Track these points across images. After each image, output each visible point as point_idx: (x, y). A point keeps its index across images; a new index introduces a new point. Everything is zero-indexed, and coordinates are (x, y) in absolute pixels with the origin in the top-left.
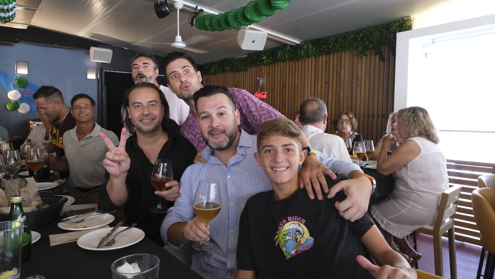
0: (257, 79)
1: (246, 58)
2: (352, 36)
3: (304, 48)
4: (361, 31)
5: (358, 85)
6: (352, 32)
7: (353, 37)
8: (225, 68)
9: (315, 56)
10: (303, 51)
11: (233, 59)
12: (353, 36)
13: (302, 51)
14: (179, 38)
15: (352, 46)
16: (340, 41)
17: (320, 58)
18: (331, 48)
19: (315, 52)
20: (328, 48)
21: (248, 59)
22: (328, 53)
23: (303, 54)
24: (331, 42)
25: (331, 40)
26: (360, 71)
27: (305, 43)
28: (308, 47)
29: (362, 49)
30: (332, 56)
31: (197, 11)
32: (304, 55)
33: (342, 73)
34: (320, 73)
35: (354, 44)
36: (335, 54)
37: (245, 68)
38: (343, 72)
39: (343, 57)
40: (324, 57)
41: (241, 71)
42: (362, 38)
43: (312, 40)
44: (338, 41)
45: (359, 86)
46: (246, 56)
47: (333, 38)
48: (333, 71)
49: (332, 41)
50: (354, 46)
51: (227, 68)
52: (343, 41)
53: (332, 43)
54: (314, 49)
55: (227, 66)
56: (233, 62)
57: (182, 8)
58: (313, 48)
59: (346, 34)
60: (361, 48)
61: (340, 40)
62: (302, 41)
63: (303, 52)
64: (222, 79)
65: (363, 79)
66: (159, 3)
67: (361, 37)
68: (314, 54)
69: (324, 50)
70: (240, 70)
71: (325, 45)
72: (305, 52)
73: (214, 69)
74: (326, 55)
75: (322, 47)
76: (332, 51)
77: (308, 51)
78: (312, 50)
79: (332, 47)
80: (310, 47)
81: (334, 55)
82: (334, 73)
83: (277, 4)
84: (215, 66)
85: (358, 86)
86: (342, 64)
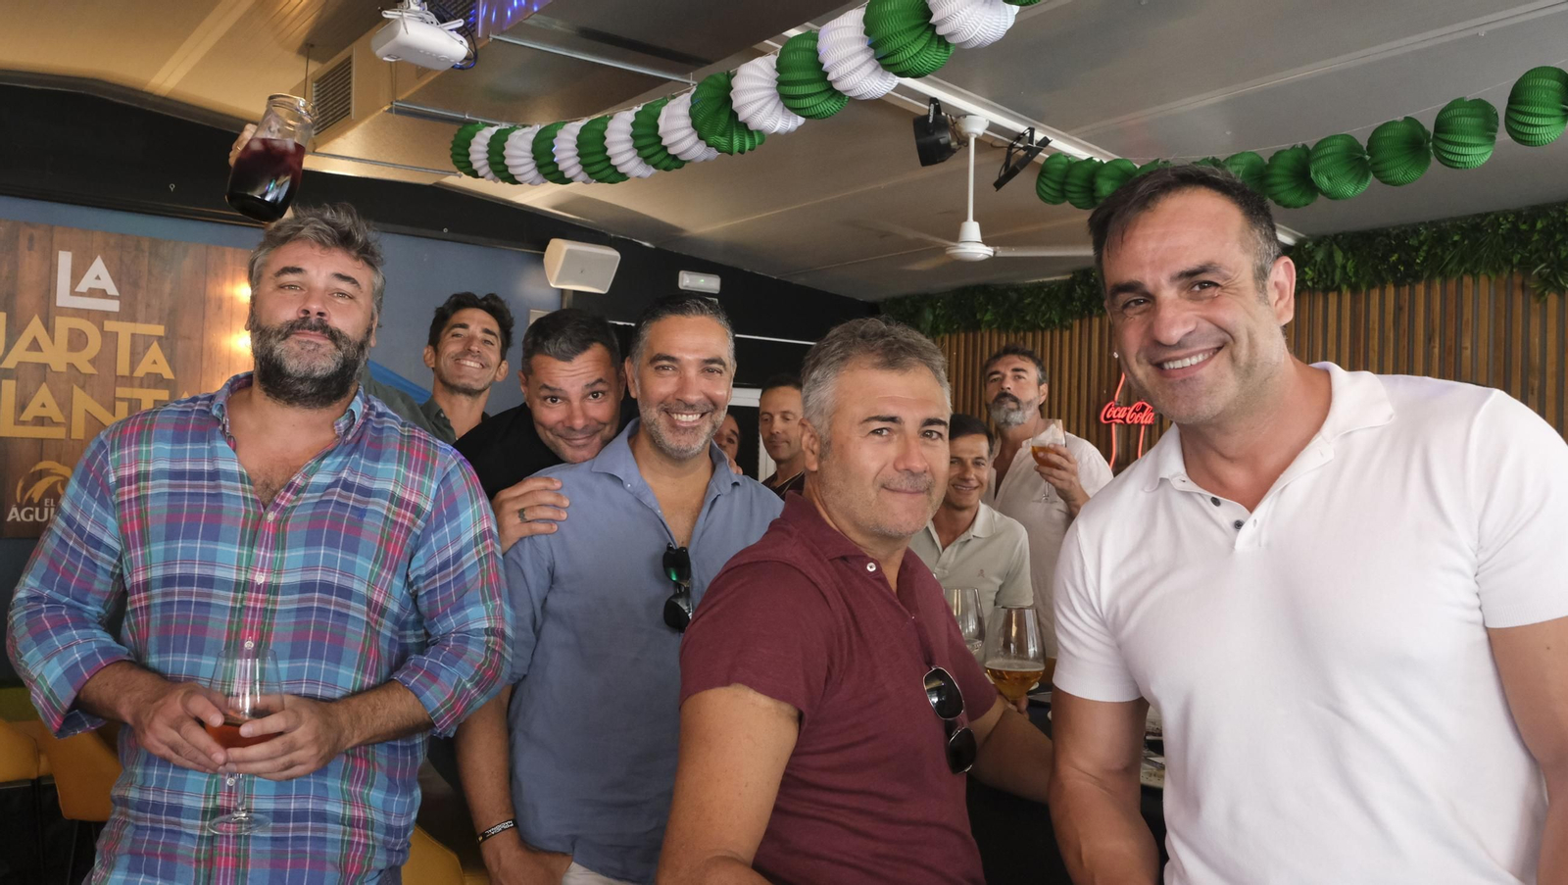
0: (1111, 357)
1: (1069, 286)
2: (1506, 226)
3: (1316, 261)
4: (1538, 211)
5: (1533, 390)
6: (1505, 214)
7: (1509, 229)
8: (978, 316)
9: (1355, 289)
10: (1314, 271)
11: (1017, 289)
12: (1508, 226)
13: (1307, 269)
14: (972, 229)
15: (1508, 261)
16: (1456, 241)
17: (1375, 294)
18: (1422, 262)
19: (1356, 273)
20: (1409, 264)
21: (1078, 290)
22: (1406, 276)
23: (1312, 279)
24: (1422, 244)
25: (1422, 238)
26: (1536, 341)
27: (1318, 243)
28: (1330, 256)
29: (1548, 270)
30: (1421, 289)
31: (1035, 145)
32: (1314, 283)
33: (1466, 348)
34: (1375, 342)
35: (1513, 253)
36: (1438, 282)
37: (1061, 320)
38: (1467, 343)
39: (1468, 294)
40: (1390, 291)
41: (1043, 330)
42: (1548, 234)
43: (1344, 234)
44: (1449, 242)
45: (1536, 392)
46: (1068, 277)
47: (1426, 229)
48: (1429, 339)
49: (1426, 240)
50: (1516, 259)
51: (988, 317)
52: (1466, 242)
53: (1425, 248)
54: (1350, 265)
55: (987, 311)
56: (1013, 295)
57: (984, 134)
58: (1347, 262)
59: (1478, 220)
60: (1546, 267)
61: (1456, 238)
62: (1302, 236)
63: (1310, 273)
64: (958, 355)
65: (1551, 369)
66: (931, 121)
67: (1541, 231)
68: (1353, 280)
69: (1394, 268)
70: (1043, 325)
71: (1395, 252)
72: (1320, 275)
73: (931, 318)
74: (1398, 285)
75: (1385, 258)
76: (1426, 275)
77: (1329, 269)
78: (1344, 267)
79: (1425, 259)
80: (1339, 258)
81: (1429, 288)
82: (1434, 347)
83: (1455, 154)
84: (934, 309)
85: (1532, 393)
86: (1465, 318)
